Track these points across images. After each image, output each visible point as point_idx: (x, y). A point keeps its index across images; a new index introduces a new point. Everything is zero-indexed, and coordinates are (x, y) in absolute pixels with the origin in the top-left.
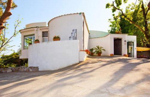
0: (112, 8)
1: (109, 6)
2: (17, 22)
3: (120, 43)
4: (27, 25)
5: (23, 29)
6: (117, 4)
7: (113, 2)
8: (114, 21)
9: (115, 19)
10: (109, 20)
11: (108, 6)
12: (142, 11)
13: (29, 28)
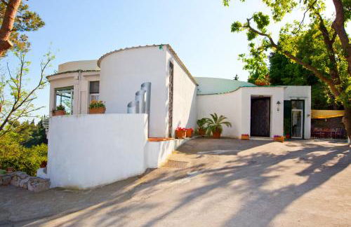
0: (247, 31)
1: (240, 28)
2: (47, 57)
3: (266, 106)
4: (61, 66)
5: (52, 76)
6: (258, 23)
7: (248, 20)
8: (252, 57)
9: (255, 54)
10: (241, 56)
11: (236, 27)
12: (320, 35)
13: (65, 72)
